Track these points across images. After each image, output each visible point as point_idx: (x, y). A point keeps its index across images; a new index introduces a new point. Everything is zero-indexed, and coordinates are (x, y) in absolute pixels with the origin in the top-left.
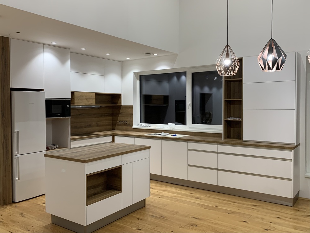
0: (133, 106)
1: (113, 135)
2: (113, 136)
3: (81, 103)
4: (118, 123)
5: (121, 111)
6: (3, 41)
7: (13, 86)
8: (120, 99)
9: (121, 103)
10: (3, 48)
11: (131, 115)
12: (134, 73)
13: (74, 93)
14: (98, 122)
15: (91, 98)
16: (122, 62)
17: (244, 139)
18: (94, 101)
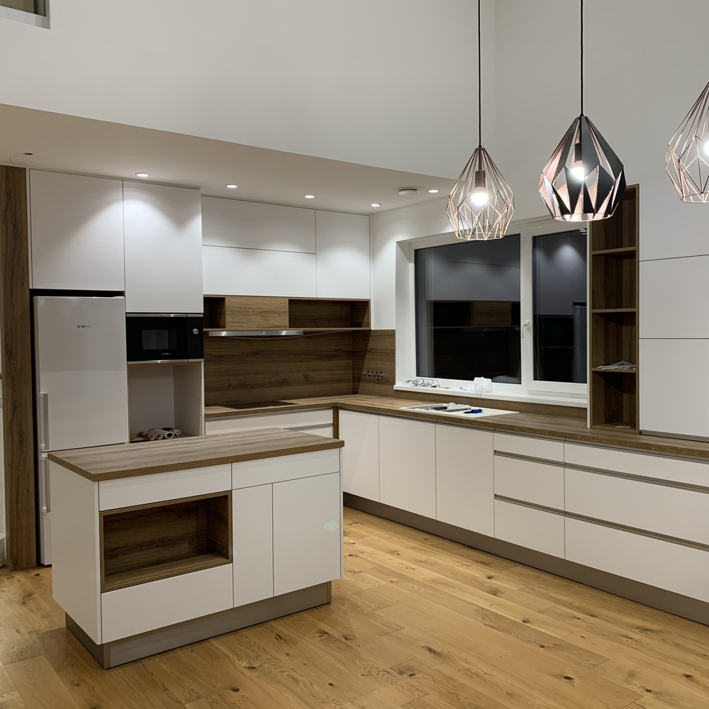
0: (394, 332)
1: (337, 407)
2: (336, 409)
3: (244, 325)
4: (364, 375)
5: (372, 344)
6: (7, 177)
7: (36, 284)
8: (366, 314)
9: (369, 324)
10: (8, 194)
11: (390, 355)
12: (398, 243)
13: (224, 298)
14: (310, 373)
15: (274, 312)
16: (371, 216)
17: (643, 425)
18: (285, 319)
